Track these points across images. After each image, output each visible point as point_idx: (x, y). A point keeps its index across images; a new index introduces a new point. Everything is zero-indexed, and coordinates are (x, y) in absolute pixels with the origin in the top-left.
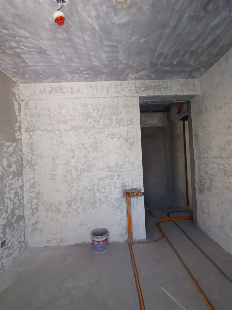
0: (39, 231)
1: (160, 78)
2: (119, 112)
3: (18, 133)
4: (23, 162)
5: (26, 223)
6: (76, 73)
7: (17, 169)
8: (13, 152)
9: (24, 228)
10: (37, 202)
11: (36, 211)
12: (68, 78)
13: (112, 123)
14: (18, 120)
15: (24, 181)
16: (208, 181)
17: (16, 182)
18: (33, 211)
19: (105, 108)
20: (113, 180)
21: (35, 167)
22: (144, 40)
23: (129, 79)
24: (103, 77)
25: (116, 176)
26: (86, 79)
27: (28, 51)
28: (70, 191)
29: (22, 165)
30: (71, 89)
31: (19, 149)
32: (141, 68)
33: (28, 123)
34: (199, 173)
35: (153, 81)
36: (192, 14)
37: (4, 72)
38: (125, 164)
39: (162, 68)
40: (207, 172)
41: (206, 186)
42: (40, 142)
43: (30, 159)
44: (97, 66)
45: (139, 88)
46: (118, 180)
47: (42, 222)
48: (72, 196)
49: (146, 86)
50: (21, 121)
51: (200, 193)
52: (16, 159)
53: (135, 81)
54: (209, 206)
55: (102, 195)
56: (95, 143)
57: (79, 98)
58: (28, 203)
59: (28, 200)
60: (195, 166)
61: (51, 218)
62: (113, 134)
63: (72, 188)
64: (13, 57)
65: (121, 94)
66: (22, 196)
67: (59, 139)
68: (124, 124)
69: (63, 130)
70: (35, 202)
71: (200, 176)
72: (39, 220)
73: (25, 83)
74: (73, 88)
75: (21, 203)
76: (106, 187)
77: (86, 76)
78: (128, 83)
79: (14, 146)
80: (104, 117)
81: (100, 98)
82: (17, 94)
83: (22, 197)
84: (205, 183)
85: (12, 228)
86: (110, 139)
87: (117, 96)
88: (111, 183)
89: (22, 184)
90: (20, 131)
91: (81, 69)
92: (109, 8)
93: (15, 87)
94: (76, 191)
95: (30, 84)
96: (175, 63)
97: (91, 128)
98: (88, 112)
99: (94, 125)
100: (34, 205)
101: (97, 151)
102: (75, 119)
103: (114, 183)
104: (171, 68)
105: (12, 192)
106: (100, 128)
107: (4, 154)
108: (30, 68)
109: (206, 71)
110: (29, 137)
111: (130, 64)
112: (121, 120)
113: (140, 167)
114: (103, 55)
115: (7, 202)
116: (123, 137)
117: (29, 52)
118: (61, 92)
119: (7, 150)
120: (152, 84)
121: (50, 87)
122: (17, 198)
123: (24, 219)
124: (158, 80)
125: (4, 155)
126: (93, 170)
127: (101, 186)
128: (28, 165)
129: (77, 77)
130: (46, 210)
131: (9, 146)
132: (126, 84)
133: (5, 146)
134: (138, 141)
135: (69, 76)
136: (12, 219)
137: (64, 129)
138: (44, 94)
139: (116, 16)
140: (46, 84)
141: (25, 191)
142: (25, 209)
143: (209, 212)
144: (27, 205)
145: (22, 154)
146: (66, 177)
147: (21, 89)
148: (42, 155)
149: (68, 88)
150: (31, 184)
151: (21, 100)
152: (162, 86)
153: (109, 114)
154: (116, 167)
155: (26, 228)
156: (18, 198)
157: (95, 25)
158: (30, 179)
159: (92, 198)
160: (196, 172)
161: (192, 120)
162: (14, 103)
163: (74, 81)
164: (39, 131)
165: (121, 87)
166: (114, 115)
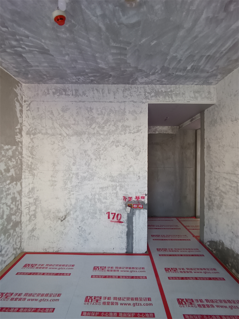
0: (36, 238)
1: (173, 84)
2: (126, 119)
3: (19, 136)
4: (23, 166)
5: (23, 229)
6: (82, 75)
7: (16, 174)
8: (12, 155)
9: (20, 234)
10: (35, 208)
11: (33, 218)
12: (73, 79)
13: (118, 130)
14: (19, 122)
15: (23, 186)
16: (218, 198)
17: (13, 187)
18: (30, 217)
19: (111, 114)
20: (115, 190)
21: (34, 171)
22: (155, 42)
23: (138, 83)
24: (110, 81)
25: (119, 187)
26: (92, 82)
27: (29, 50)
28: (69, 198)
29: (21, 169)
30: (75, 91)
31: (18, 152)
32: (151, 72)
33: (30, 125)
34: (209, 188)
35: (165, 86)
36: (211, 15)
37: (6, 71)
38: (129, 174)
39: (175, 73)
40: (218, 187)
41: (216, 202)
42: (41, 145)
43: (29, 163)
44: (103, 69)
45: (148, 93)
46: (120, 191)
47: (39, 229)
48: (71, 205)
49: (156, 91)
50: (22, 123)
51: (209, 209)
52: (15, 163)
53: (144, 85)
54: (217, 224)
55: (103, 205)
56: (98, 151)
57: (84, 102)
58: (25, 209)
59: (26, 206)
60: (205, 180)
61: (49, 226)
62: (118, 142)
63: (72, 196)
64: (14, 56)
65: (129, 99)
66: (19, 201)
67: (60, 144)
68: (131, 131)
69: (65, 135)
70: (33, 208)
71: (210, 191)
72: (36, 227)
73: (28, 83)
74: (78, 90)
75: (18, 209)
76: (108, 197)
77: (92, 78)
78: (137, 88)
79: (13, 150)
80: (109, 123)
81: (106, 102)
82: (19, 95)
83: (20, 203)
84: (215, 199)
85: (7, 234)
86: (114, 147)
87: (124, 101)
88: (113, 194)
89: (21, 189)
90: (20, 133)
91: (86, 71)
92: (116, 6)
93: (17, 87)
94: (76, 200)
95: (33, 85)
96: (189, 68)
97: (94, 133)
98: (93, 117)
99: (98, 131)
100: (32, 211)
101: (100, 159)
102: (79, 124)
103: (117, 193)
104: (185, 74)
105: (9, 197)
106: (104, 134)
107: (2, 157)
108: (33, 68)
109: (224, 78)
110: (30, 140)
111: (140, 67)
112: (127, 126)
113: (145, 178)
114: (110, 58)
115: (3, 208)
116: (128, 146)
117: (31, 52)
118: (65, 95)
119: (6, 153)
120: (163, 90)
121: (54, 89)
122: (14, 203)
123: (21, 225)
124: (170, 85)
125: (2, 159)
126: (94, 179)
127: (102, 195)
128: (27, 169)
129: (83, 79)
130: (44, 218)
131: (7, 150)
132: (135, 88)
133: (4, 150)
134: (144, 150)
135: (74, 77)
136: (7, 225)
137: (67, 134)
138: (48, 95)
139: (124, 15)
140: (50, 85)
141: (24, 196)
142: (22, 215)
143: (217, 231)
144: (25, 211)
145: (22, 157)
146: (66, 184)
147: (23, 89)
148: (42, 159)
149: (73, 90)
150: (30, 189)
151: (23, 100)
152: (173, 92)
153: (115, 120)
154: (119, 177)
155: (22, 234)
156: (16, 203)
157: (101, 25)
158: (29, 184)
159: (92, 208)
160: (206, 187)
161: (204, 129)
162: (16, 104)
163: (80, 83)
164: (41, 134)
165: (130, 91)
166: (120, 121)
